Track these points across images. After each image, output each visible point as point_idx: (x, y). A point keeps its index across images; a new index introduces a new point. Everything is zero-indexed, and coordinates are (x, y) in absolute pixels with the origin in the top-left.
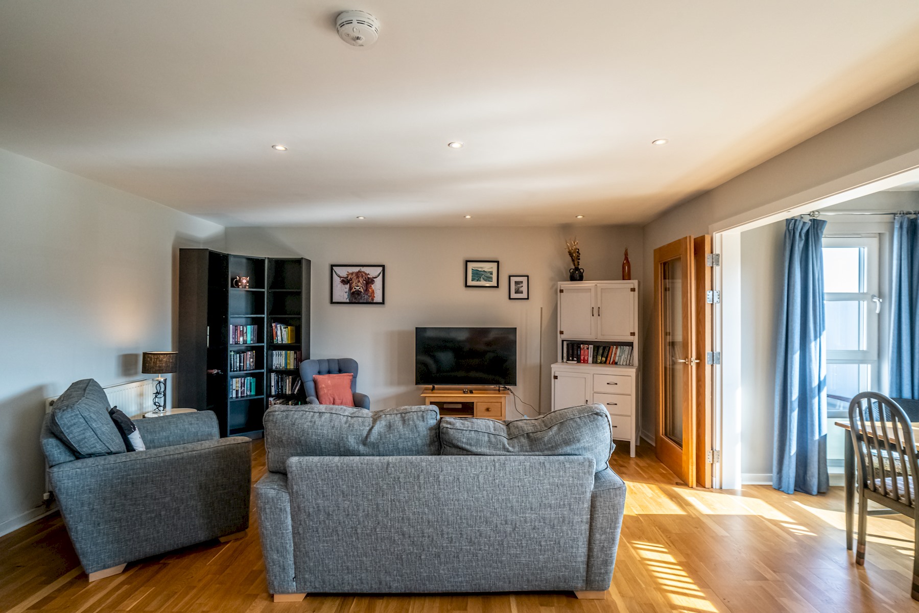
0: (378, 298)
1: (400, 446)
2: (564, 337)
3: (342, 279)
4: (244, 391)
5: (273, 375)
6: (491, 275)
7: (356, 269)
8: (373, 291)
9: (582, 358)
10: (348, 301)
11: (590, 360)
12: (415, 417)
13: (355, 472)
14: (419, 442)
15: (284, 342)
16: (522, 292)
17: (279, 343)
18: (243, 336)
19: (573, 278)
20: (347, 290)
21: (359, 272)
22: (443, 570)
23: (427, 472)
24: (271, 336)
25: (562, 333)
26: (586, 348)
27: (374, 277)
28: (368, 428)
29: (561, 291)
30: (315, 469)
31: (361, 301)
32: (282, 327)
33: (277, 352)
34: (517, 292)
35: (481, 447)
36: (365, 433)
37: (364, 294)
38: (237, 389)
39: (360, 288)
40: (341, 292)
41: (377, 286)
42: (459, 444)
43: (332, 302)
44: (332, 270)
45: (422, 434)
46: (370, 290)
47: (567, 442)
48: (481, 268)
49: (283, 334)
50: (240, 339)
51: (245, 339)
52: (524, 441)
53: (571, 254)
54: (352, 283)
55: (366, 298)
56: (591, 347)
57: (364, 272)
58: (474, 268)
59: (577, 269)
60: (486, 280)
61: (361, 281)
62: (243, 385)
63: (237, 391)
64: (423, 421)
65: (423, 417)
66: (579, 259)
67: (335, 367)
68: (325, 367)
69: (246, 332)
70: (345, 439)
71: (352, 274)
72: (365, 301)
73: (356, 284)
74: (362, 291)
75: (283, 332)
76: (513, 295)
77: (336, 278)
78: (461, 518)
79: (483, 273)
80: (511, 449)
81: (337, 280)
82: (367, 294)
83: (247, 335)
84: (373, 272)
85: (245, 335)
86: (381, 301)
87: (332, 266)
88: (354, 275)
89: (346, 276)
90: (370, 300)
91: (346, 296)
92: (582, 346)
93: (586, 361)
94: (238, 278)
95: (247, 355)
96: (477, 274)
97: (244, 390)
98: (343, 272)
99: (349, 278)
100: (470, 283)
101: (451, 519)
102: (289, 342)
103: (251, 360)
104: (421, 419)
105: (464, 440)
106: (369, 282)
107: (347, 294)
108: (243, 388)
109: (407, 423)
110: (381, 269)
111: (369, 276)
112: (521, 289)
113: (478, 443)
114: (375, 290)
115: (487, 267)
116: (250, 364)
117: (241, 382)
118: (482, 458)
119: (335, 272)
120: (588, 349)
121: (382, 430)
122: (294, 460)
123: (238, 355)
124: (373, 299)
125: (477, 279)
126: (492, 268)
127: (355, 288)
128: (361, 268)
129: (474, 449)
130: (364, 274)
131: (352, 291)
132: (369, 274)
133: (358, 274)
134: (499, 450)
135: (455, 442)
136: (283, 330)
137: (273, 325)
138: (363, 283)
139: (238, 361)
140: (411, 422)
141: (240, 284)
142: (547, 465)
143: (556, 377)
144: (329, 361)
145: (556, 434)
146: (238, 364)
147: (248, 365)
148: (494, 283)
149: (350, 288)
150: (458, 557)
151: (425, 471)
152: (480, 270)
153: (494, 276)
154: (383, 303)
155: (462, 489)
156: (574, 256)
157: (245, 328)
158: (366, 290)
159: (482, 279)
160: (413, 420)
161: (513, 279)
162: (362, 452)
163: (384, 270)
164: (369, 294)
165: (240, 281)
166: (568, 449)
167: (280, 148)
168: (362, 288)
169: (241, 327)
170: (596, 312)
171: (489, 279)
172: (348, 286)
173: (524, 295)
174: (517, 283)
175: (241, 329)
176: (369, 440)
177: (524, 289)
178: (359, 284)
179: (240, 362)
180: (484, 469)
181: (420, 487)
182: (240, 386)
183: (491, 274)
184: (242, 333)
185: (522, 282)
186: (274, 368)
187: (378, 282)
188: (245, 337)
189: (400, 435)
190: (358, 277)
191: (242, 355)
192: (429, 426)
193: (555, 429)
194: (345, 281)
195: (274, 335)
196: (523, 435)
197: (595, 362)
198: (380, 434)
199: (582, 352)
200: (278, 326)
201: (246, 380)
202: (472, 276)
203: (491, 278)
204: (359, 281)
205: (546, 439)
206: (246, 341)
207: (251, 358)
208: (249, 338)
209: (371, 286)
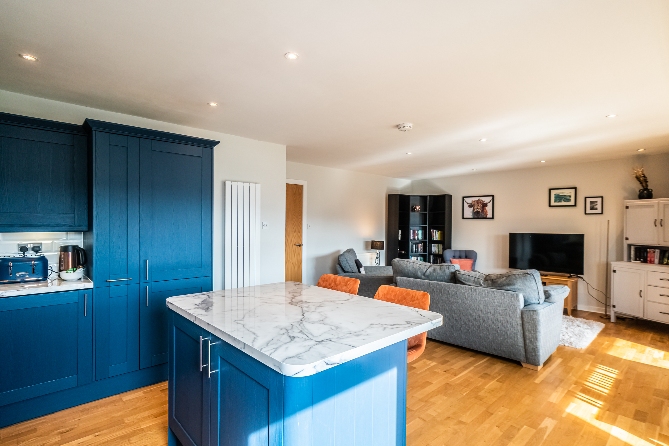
0: (489, 215)
1: (438, 278)
2: (629, 242)
3: (469, 204)
5: (431, 257)
6: (570, 198)
7: (477, 199)
8: (487, 212)
9: (649, 259)
10: (472, 217)
11: (657, 261)
12: (445, 268)
13: (418, 284)
14: (446, 277)
15: (437, 240)
16: (596, 209)
17: (434, 240)
18: (417, 236)
19: (641, 196)
21: (479, 200)
22: (455, 334)
23: (444, 289)
24: (431, 236)
25: (627, 239)
26: (652, 252)
27: (487, 202)
28: (426, 270)
29: (627, 207)
30: (405, 281)
31: (480, 217)
32: (436, 232)
33: (434, 244)
34: (592, 208)
35: (469, 282)
36: (424, 271)
37: (481, 213)
39: (479, 210)
40: (469, 212)
41: (489, 208)
42: (461, 280)
43: (463, 218)
44: (463, 200)
45: (447, 275)
46: (485, 210)
47: (509, 285)
48: (562, 193)
49: (436, 235)
50: (415, 237)
52: (490, 282)
53: (638, 178)
54: (475, 207)
55: (482, 215)
56: (657, 251)
57: (481, 200)
58: (555, 193)
59: (646, 189)
60: (565, 201)
61: (480, 205)
64: (448, 269)
65: (448, 268)
66: (647, 182)
67: (463, 255)
68: (457, 254)
69: (419, 234)
70: (417, 272)
71: (474, 201)
72: (482, 217)
73: (477, 207)
74: (480, 211)
75: (437, 234)
76: (588, 211)
77: (465, 204)
78: (460, 311)
79: (563, 196)
80: (483, 285)
81: (466, 205)
82: (483, 213)
84: (486, 200)
85: (418, 235)
86: (491, 217)
87: (463, 197)
88: (476, 202)
89: (471, 203)
90: (485, 217)
91: (471, 214)
92: (648, 250)
93: (652, 262)
94: (415, 206)
95: (419, 245)
96: (559, 197)
98: (469, 200)
99: (473, 204)
100: (553, 203)
101: (456, 311)
102: (440, 240)
103: (421, 248)
104: (447, 268)
105: (463, 279)
106: (485, 205)
107: (472, 213)
109: (441, 269)
110: (491, 197)
111: (484, 202)
112: (596, 207)
113: (469, 280)
114: (488, 211)
115: (566, 192)
116: (420, 250)
117: (416, 259)
118: (467, 286)
119: (465, 201)
120: (654, 252)
121: (431, 271)
122: (399, 277)
123: (415, 245)
124: (486, 216)
125: (558, 201)
126: (570, 193)
127: (476, 210)
129: (466, 283)
130: (481, 201)
131: (474, 211)
132: (484, 201)
133: (478, 202)
134: (478, 284)
135: (459, 279)
136: (437, 233)
137: (432, 230)
138: (481, 206)
139: (415, 248)
140: (443, 269)
141: (416, 209)
142: (496, 293)
143: (614, 271)
144: (460, 251)
145: (505, 280)
146: (415, 250)
148: (572, 203)
149: (474, 210)
150: (461, 329)
151: (443, 288)
152: (561, 194)
153: (573, 199)
154: (493, 218)
155: (459, 298)
156: (642, 180)
157: (418, 232)
158: (483, 211)
159: (562, 201)
160: (444, 268)
161: (588, 200)
162: (423, 278)
163: (493, 199)
164: (484, 213)
165: (416, 208)
166: (508, 288)
167: (410, 154)
168: (480, 209)
169: (416, 231)
170: (659, 223)
171: (569, 200)
172: (472, 209)
173: (599, 211)
174: (592, 202)
175: (416, 232)
176: (426, 274)
177: (599, 206)
178: (479, 207)
179: (416, 249)
180: (467, 291)
181: (442, 294)
183: (570, 196)
184: (417, 234)
185: (596, 202)
186: (432, 253)
187: (490, 206)
189: (438, 274)
190: (478, 203)
191: (417, 245)
192: (451, 271)
193: (504, 278)
194: (471, 206)
196: (490, 280)
197: (661, 263)
198: (430, 272)
199: (649, 254)
200: (434, 231)
201: (418, 258)
202: (555, 199)
203: (570, 200)
204: (478, 206)
205: (499, 282)
206: (419, 238)
207: (421, 247)
208: (420, 237)
209: (485, 208)
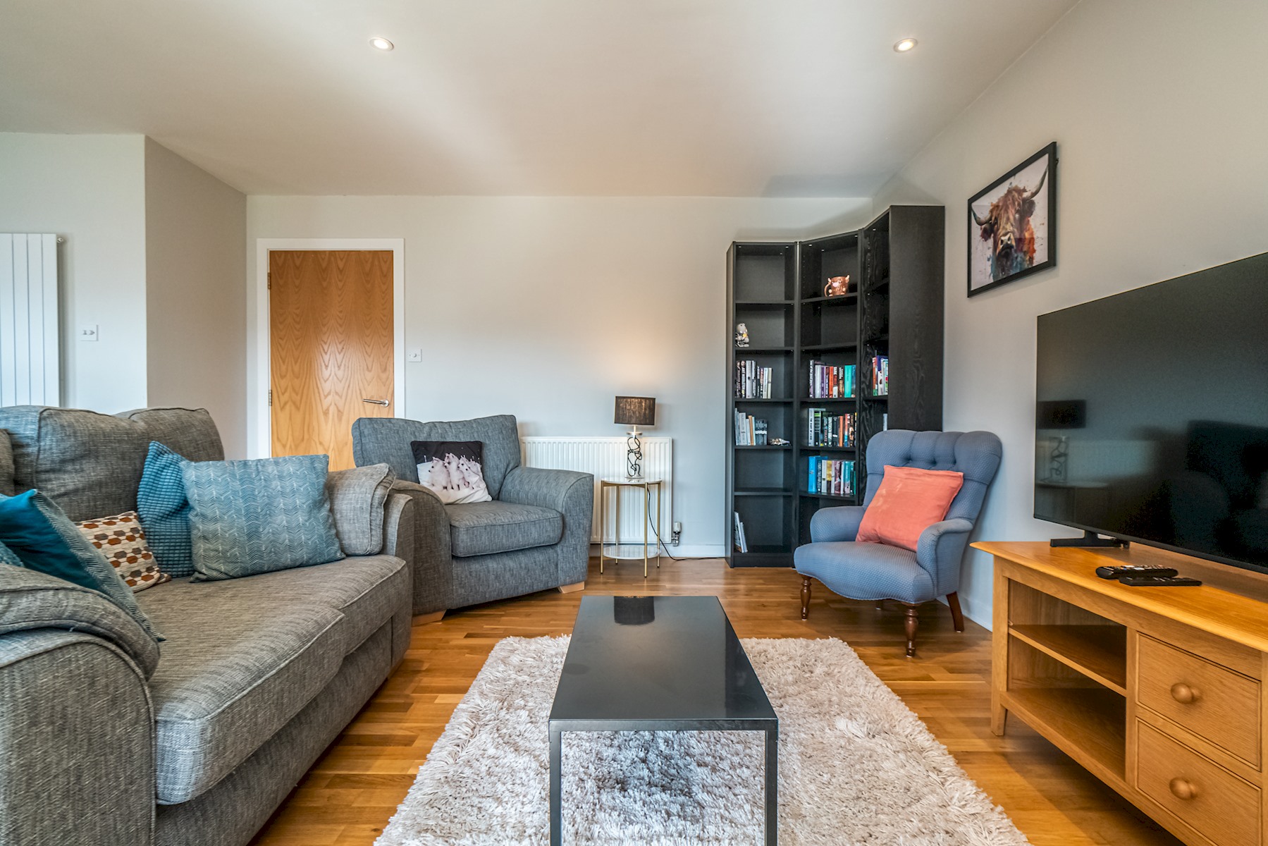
0: (1042, 248)
3: (983, 227)
4: (840, 486)
8: (1032, 235)
10: (992, 281)
17: (880, 397)
18: (838, 385)
20: (990, 253)
21: (1009, 192)
24: (870, 380)
27: (1034, 191)
31: (1012, 272)
37: (1016, 251)
38: (828, 479)
39: (1009, 239)
40: (984, 261)
41: (1040, 216)
43: (970, 294)
46: (1027, 234)
50: (832, 390)
51: (841, 389)
54: (998, 230)
55: (1019, 260)
57: (1016, 189)
61: (1011, 217)
62: (838, 474)
63: (829, 483)
68: (923, 450)
69: (843, 378)
71: (998, 205)
72: (1019, 271)
73: (1004, 227)
74: (1014, 244)
77: (975, 230)
81: (976, 234)
82: (1021, 250)
83: (844, 383)
84: (1031, 179)
85: (841, 382)
86: (1047, 257)
87: (970, 202)
88: (1000, 207)
89: (989, 216)
90: (1026, 265)
94: (829, 280)
95: (844, 419)
97: (840, 483)
98: (983, 208)
99: (993, 218)
102: (889, 391)
103: (851, 429)
106: (1026, 208)
107: (990, 262)
108: (838, 479)
110: (1048, 157)
111: (1025, 195)
114: (1035, 232)
116: (848, 437)
117: (835, 468)
119: (975, 214)
123: (830, 419)
124: (1031, 260)
127: (1002, 241)
128: (1012, 180)
130: (1016, 195)
131: (998, 251)
132: (1024, 190)
133: (1006, 203)
137: (874, 360)
138: (1015, 218)
139: (830, 431)
146: (830, 435)
147: (846, 438)
149: (995, 246)
154: (1051, 262)
157: (841, 370)
158: (1021, 237)
163: (1052, 162)
164: (1025, 248)
165: (832, 286)
168: (1014, 233)
169: (835, 368)
172: (991, 241)
175: (835, 373)
178: (1009, 226)
179: (833, 433)
182: (833, 475)
184: (838, 381)
187: (1041, 201)
188: (841, 386)
190: (1007, 209)
191: (834, 419)
194: (988, 230)
195: (874, 380)
201: (843, 466)
204: (1008, 220)
206: (843, 394)
207: (850, 425)
208: (848, 389)
209: (1028, 221)
